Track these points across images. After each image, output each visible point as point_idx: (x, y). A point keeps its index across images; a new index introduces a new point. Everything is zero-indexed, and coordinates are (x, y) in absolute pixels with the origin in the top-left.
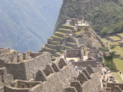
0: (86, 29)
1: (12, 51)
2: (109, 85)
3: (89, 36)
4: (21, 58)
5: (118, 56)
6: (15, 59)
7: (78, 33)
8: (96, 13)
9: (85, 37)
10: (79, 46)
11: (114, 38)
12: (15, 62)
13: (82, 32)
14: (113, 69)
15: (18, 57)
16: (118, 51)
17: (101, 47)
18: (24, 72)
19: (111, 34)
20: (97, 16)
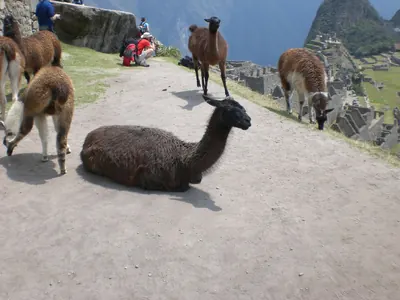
0: (337, 46)
1: (253, 65)
2: (350, 108)
3: (340, 55)
4: (261, 72)
5: (368, 80)
6: (255, 73)
7: (328, 51)
8: (352, 31)
9: (335, 55)
10: (327, 65)
11: (369, 60)
12: (255, 76)
13: (332, 50)
14: (359, 93)
15: (258, 71)
16: (369, 74)
17: (351, 67)
18: (262, 86)
19: (366, 56)
20: (354, 34)
